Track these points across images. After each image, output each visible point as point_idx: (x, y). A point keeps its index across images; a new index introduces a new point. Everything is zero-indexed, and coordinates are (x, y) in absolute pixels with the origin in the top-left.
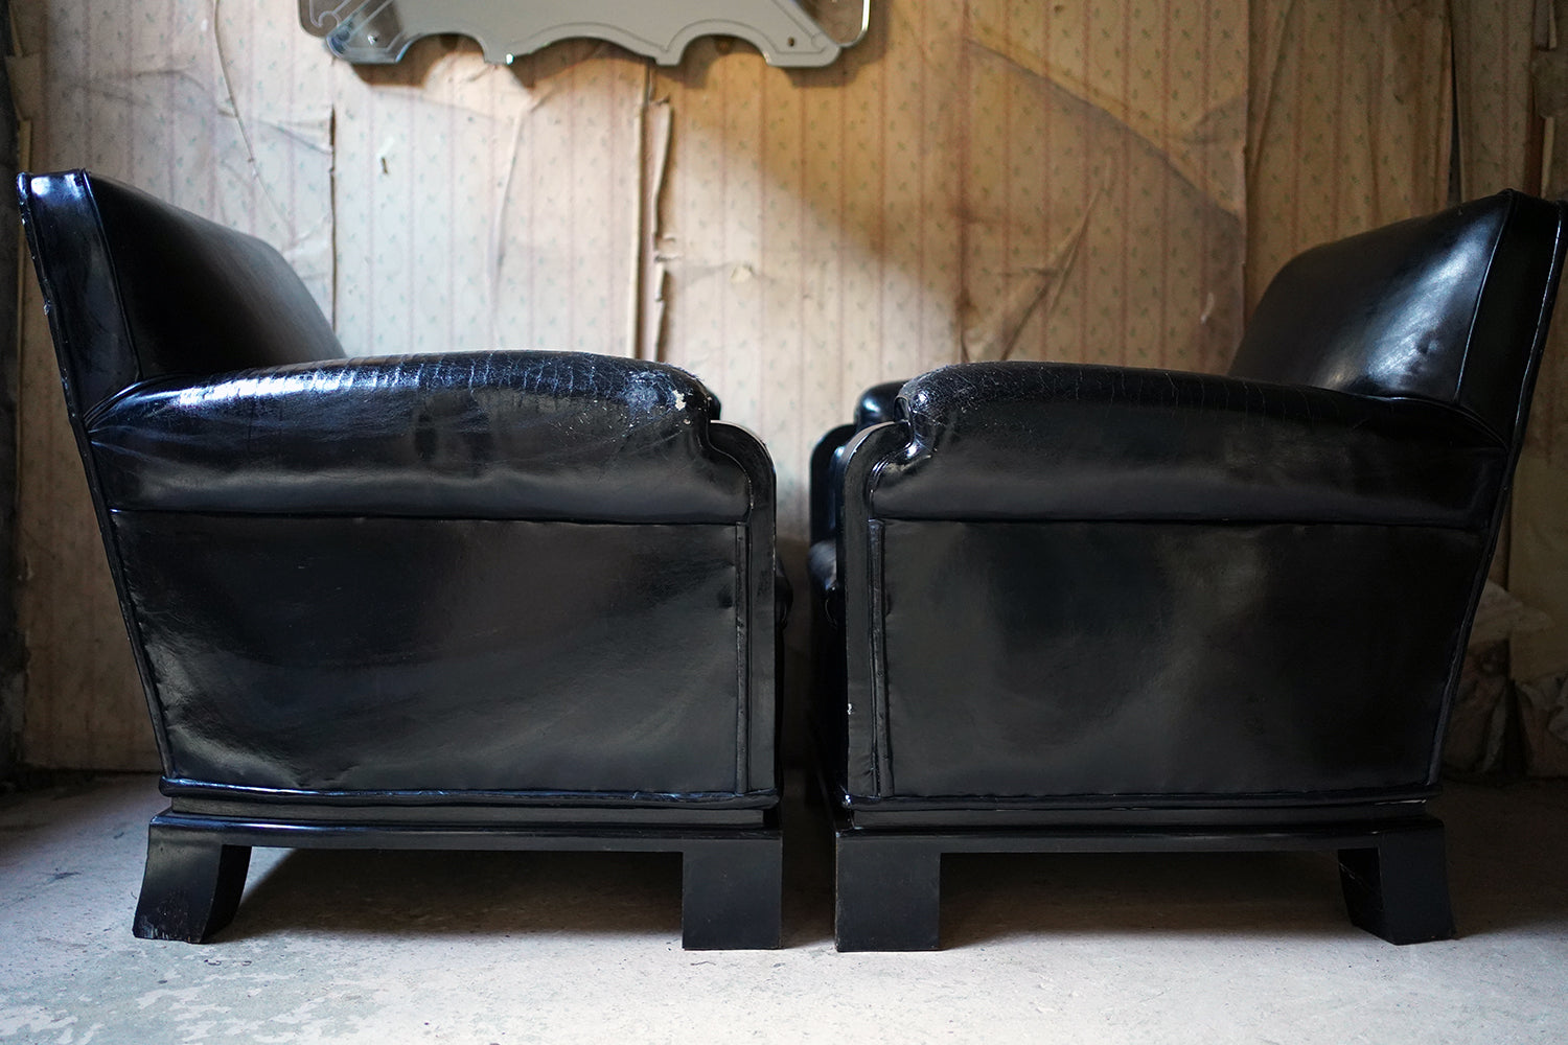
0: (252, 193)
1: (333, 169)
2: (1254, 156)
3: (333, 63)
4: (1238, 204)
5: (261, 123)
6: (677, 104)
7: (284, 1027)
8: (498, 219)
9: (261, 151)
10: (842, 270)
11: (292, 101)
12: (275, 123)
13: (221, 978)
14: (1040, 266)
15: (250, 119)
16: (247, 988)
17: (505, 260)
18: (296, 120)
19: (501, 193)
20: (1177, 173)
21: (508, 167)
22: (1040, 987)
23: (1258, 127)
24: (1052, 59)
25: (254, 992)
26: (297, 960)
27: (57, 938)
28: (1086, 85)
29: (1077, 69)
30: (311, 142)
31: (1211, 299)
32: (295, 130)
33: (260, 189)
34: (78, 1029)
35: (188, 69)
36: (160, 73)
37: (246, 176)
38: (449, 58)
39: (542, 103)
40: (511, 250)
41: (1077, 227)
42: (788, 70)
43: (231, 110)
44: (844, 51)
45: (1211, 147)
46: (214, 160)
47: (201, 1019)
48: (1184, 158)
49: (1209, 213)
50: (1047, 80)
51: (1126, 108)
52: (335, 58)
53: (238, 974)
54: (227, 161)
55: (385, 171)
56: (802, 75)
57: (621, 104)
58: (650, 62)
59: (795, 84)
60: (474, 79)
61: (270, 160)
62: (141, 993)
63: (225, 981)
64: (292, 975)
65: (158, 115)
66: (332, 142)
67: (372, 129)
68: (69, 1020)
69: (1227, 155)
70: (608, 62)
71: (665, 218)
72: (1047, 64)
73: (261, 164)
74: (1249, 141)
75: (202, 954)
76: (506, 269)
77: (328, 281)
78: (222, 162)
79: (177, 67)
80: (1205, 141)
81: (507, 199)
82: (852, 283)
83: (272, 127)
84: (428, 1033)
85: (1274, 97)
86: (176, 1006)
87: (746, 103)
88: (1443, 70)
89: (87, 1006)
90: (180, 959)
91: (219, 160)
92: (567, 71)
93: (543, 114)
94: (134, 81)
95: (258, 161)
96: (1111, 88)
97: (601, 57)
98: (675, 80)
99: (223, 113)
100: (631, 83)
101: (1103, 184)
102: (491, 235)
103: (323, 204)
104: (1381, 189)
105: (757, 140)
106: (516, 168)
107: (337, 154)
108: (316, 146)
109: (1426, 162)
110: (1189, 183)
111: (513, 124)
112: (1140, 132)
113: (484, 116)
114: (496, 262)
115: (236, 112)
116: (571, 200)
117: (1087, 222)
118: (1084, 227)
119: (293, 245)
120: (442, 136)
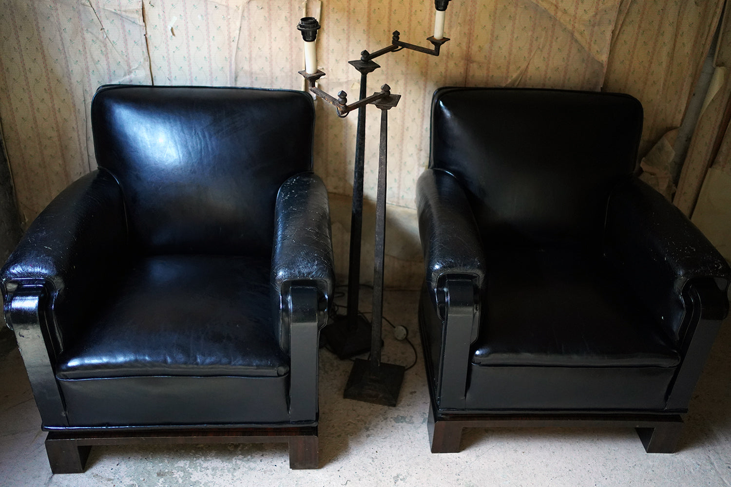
0: (105, 46)
1: (146, 35)
2: (617, 32)
4: (604, 58)
5: (104, 9)
8: (233, 59)
9: (107, 25)
10: (406, 84)
12: (114, 11)
14: (503, 85)
15: (99, 7)
17: (238, 78)
18: (123, 9)
19: (234, 45)
20: (576, 41)
21: (238, 32)
23: (622, 18)
30: (133, 20)
32: (124, 14)
33: (109, 45)
37: (101, 37)
40: (241, 74)
41: (523, 67)
43: (88, 4)
45: (596, 28)
46: (82, 29)
48: (581, 34)
49: (589, 61)
51: (556, 8)
54: (89, 30)
55: (174, 34)
61: (113, 30)
65: (48, 6)
66: (144, 21)
67: (164, 12)
69: (603, 33)
71: (319, 58)
73: (108, 30)
74: (616, 26)
78: (87, 29)
80: (593, 26)
81: (238, 48)
82: (411, 91)
83: (111, 12)
85: (633, 1)
91: (86, 29)
93: (254, 3)
95: (106, 30)
99: (84, 5)
101: (539, 45)
102: (231, 65)
103: (143, 52)
104: (677, 49)
105: (366, 19)
106: (241, 33)
107: (147, 26)
108: (136, 22)
109: (701, 37)
110: (582, 46)
111: (239, 9)
112: (562, 21)
113: (223, 5)
114: (233, 80)
115: (91, 4)
116: (270, 48)
117: (529, 64)
118: (527, 67)
119: (130, 72)
120: (202, 16)
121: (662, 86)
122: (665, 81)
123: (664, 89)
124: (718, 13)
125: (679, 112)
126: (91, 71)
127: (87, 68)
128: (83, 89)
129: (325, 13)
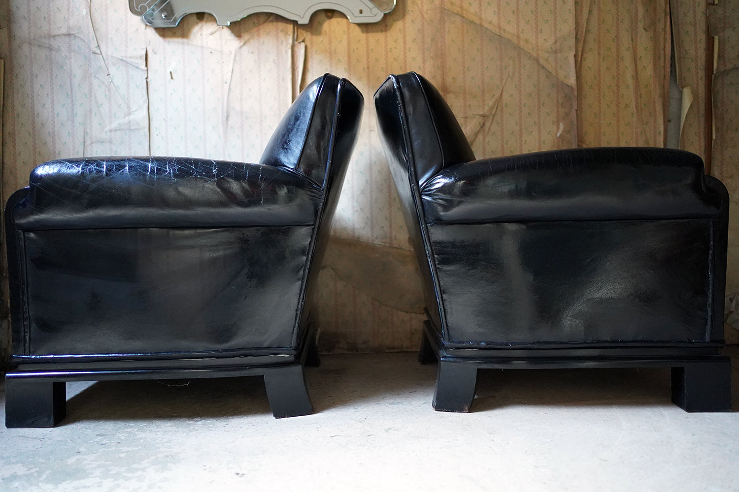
0: (109, 90)
1: (147, 78)
2: (579, 59)
3: (146, 29)
4: (572, 81)
5: (112, 56)
6: (308, 43)
7: (137, 470)
8: (225, 99)
9: (113, 70)
11: (127, 46)
12: (120, 57)
13: (106, 450)
14: (481, 113)
15: (107, 55)
16: (118, 454)
17: (229, 118)
18: (128, 56)
19: (226, 86)
20: (543, 67)
21: (230, 74)
22: (493, 440)
23: (581, 45)
24: (483, 16)
25: (123, 455)
26: (142, 441)
27: (28, 436)
28: (500, 28)
29: (495, 20)
30: (136, 66)
31: (561, 126)
32: (129, 60)
33: (113, 88)
34: (40, 473)
35: (76, 33)
36: (64, 35)
37: (106, 82)
38: (200, 25)
39: (244, 44)
40: (232, 113)
41: (498, 94)
42: (360, 25)
43: (98, 52)
44: (385, 15)
45: (559, 55)
46: (91, 75)
47: (98, 467)
48: (546, 60)
49: (559, 86)
50: (481, 25)
51: (518, 37)
52: (146, 25)
53: (114, 448)
54: (97, 76)
55: (172, 78)
56: (366, 27)
57: (282, 44)
58: (295, 23)
59: (363, 32)
60: (212, 34)
61: (118, 75)
62: (68, 457)
63: (108, 451)
64: (140, 448)
65: (64, 55)
66: (146, 65)
67: (165, 58)
68: (35, 470)
69: (567, 58)
70: (275, 23)
72: (481, 19)
73: (113, 76)
74: (577, 51)
75: (96, 440)
76: (230, 122)
77: (147, 130)
78: (95, 76)
79: (72, 32)
80: (556, 52)
81: (230, 89)
83: (118, 58)
84: (205, 469)
85: (587, 31)
86: (85, 462)
87: (341, 41)
88: (665, 16)
89: (43, 463)
90: (86, 443)
91: (94, 75)
92: (256, 29)
93: (245, 49)
94: (52, 39)
95: (111, 76)
96: (510, 29)
97: (272, 21)
98: (307, 31)
99: (94, 53)
100: (286, 33)
101: (509, 74)
102: (223, 106)
103: (143, 94)
104: (639, 72)
105: (346, 58)
106: (233, 75)
107: (149, 70)
108: (139, 67)
109: (659, 59)
110: (549, 72)
111: (231, 54)
112: (525, 49)
113: (218, 51)
114: (225, 119)
115: (101, 52)
116: (260, 89)
117: (502, 92)
118: (501, 94)
119: (130, 114)
120: (198, 61)
121: (635, 108)
122: (637, 103)
123: (637, 110)
124: (668, 38)
125: (659, 134)
126: (93, 113)
127: (91, 111)
128: (84, 131)
129: (309, 55)
